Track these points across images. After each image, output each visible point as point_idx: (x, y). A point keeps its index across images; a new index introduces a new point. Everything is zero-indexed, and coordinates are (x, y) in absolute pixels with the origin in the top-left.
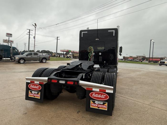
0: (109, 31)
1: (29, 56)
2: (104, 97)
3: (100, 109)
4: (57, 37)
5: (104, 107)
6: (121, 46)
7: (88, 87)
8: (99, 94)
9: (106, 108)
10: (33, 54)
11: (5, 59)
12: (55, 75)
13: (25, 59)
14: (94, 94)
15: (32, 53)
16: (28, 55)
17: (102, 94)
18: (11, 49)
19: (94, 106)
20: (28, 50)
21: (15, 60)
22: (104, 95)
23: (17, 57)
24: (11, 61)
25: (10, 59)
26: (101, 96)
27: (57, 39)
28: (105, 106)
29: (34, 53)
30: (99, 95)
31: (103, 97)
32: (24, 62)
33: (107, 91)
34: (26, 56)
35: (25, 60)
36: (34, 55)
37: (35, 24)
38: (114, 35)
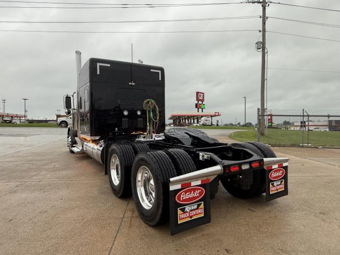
0: (152, 70)
22: (281, 170)
38: (160, 79)
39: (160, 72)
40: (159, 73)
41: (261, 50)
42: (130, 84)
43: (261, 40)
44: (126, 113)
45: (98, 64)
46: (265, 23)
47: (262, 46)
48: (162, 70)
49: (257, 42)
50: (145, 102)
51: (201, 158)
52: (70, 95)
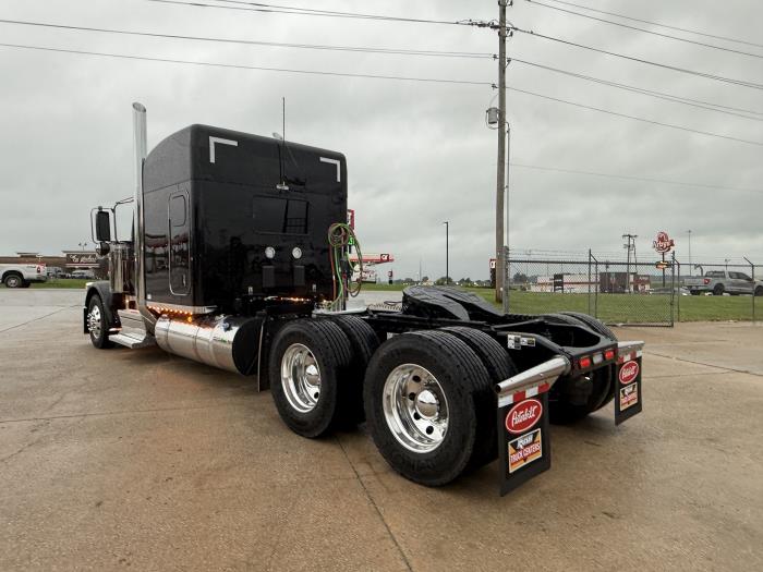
0: (322, 159)
38: (339, 180)
39: (338, 163)
40: (336, 165)
41: (497, 125)
42: (279, 187)
43: (496, 105)
44: (270, 254)
45: (213, 140)
46: (504, 71)
47: (498, 117)
48: (342, 158)
49: (490, 110)
50: (333, 228)
51: (511, 344)
52: (107, 208)
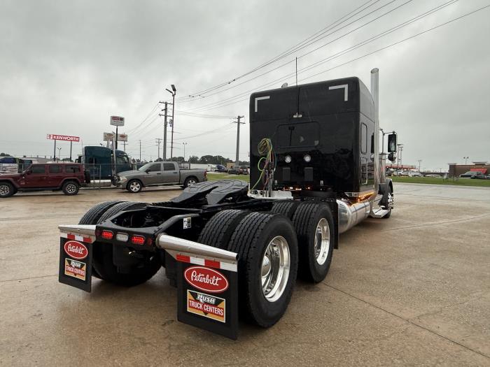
0: (330, 88)
1: (152, 173)
2: (216, 284)
3: (209, 316)
4: (239, 118)
5: (219, 311)
6: (394, 132)
7: (179, 253)
8: (205, 273)
9: (223, 316)
10: (162, 167)
11: (97, 181)
12: (113, 221)
13: (142, 180)
14: (194, 274)
15: (160, 164)
16: (150, 171)
17: (211, 275)
18: (113, 156)
19: (194, 308)
20: (162, 158)
21: (120, 184)
22: (217, 276)
23: (124, 177)
24: (112, 186)
25: (110, 181)
26: (209, 278)
27: (239, 123)
28: (220, 308)
29: (164, 164)
30: (205, 277)
31: (215, 282)
32: (140, 189)
33: (224, 266)
34: (145, 174)
35: (142, 183)
36: (165, 170)
37: (173, 86)
42: (295, 116)
44: (288, 160)
